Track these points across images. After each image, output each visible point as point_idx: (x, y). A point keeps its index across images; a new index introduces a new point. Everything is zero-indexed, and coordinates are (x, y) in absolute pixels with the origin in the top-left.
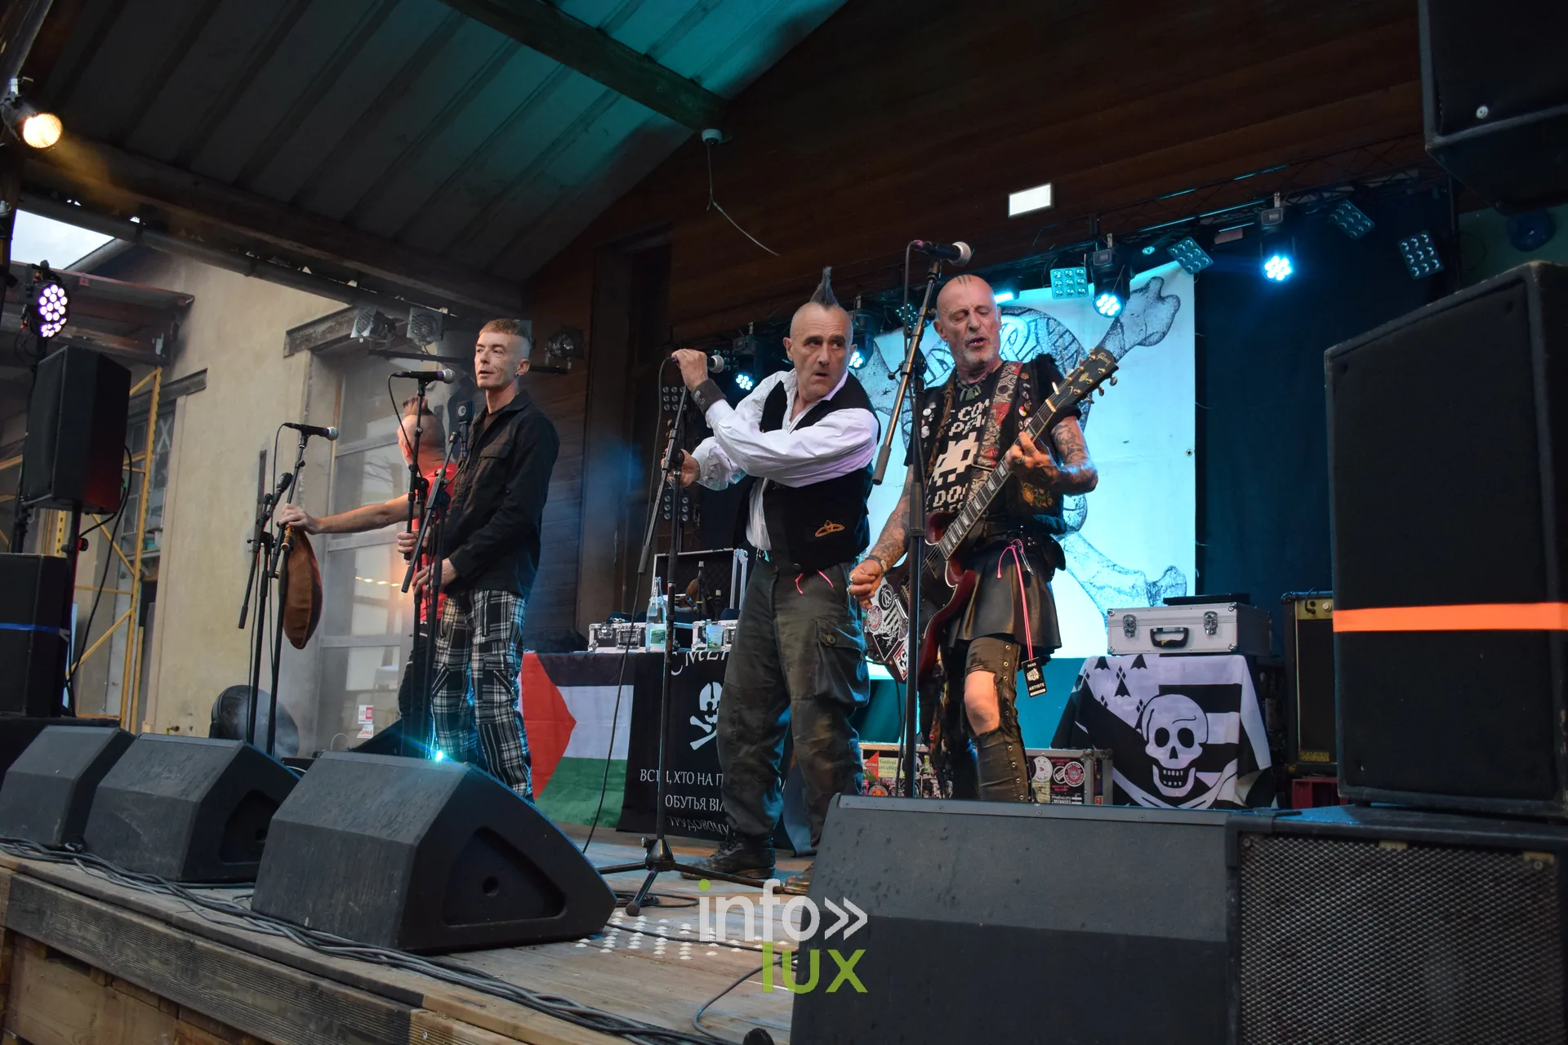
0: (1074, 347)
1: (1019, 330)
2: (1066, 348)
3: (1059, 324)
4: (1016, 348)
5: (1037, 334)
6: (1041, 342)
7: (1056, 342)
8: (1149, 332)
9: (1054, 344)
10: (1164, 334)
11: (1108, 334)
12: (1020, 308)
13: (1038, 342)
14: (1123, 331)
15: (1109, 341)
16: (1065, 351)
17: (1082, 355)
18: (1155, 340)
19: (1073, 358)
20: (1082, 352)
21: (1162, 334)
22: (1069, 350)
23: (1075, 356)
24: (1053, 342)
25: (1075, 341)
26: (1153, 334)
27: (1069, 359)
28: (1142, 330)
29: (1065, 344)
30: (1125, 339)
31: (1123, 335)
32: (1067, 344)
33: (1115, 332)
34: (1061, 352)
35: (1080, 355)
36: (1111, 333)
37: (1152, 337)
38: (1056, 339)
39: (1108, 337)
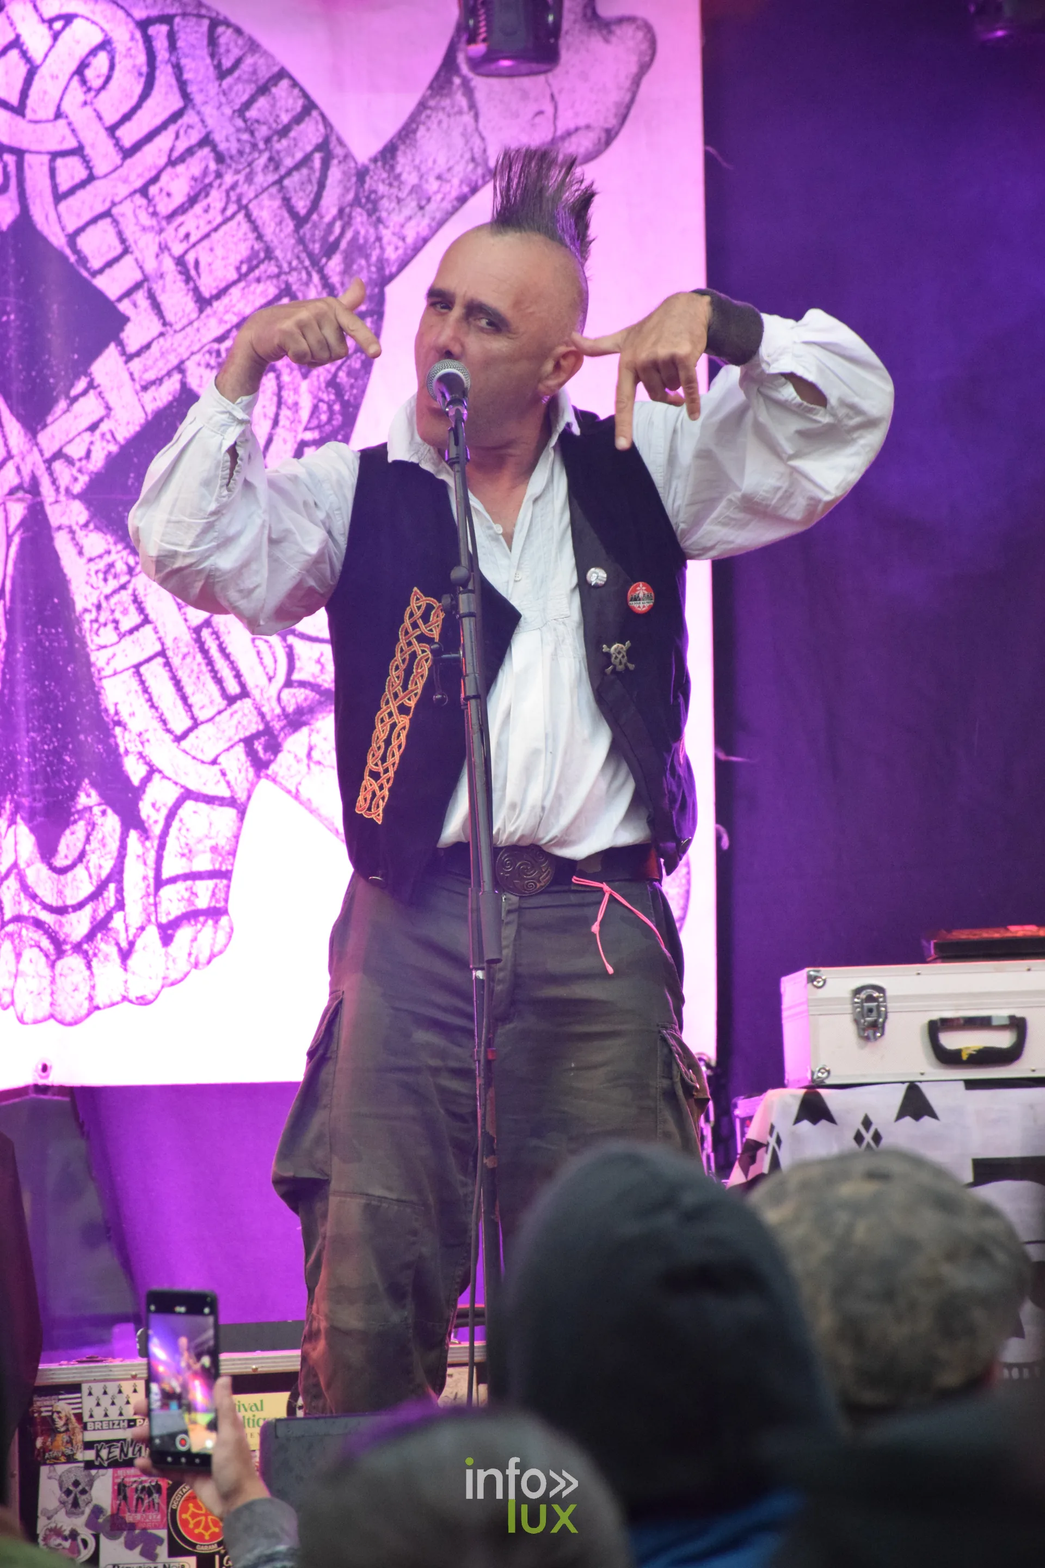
0: (311, 132)
1: (119, 46)
2: (284, 132)
3: (255, 46)
4: (110, 105)
5: (178, 68)
6: (198, 98)
7: (248, 105)
8: (563, 125)
9: (241, 111)
10: (610, 136)
11: (422, 105)
13: (186, 96)
14: (473, 106)
15: (428, 129)
16: (279, 141)
17: (340, 162)
18: (582, 150)
19: (311, 168)
20: (339, 151)
21: (603, 136)
22: (295, 139)
23: (317, 163)
24: (237, 107)
25: (315, 113)
26: (577, 129)
27: (297, 167)
28: (540, 113)
29: (278, 116)
30: (485, 134)
31: (476, 117)
32: (285, 118)
33: (446, 102)
34: (268, 140)
35: (335, 162)
36: (432, 103)
37: (574, 139)
38: (245, 97)
39: (423, 116)
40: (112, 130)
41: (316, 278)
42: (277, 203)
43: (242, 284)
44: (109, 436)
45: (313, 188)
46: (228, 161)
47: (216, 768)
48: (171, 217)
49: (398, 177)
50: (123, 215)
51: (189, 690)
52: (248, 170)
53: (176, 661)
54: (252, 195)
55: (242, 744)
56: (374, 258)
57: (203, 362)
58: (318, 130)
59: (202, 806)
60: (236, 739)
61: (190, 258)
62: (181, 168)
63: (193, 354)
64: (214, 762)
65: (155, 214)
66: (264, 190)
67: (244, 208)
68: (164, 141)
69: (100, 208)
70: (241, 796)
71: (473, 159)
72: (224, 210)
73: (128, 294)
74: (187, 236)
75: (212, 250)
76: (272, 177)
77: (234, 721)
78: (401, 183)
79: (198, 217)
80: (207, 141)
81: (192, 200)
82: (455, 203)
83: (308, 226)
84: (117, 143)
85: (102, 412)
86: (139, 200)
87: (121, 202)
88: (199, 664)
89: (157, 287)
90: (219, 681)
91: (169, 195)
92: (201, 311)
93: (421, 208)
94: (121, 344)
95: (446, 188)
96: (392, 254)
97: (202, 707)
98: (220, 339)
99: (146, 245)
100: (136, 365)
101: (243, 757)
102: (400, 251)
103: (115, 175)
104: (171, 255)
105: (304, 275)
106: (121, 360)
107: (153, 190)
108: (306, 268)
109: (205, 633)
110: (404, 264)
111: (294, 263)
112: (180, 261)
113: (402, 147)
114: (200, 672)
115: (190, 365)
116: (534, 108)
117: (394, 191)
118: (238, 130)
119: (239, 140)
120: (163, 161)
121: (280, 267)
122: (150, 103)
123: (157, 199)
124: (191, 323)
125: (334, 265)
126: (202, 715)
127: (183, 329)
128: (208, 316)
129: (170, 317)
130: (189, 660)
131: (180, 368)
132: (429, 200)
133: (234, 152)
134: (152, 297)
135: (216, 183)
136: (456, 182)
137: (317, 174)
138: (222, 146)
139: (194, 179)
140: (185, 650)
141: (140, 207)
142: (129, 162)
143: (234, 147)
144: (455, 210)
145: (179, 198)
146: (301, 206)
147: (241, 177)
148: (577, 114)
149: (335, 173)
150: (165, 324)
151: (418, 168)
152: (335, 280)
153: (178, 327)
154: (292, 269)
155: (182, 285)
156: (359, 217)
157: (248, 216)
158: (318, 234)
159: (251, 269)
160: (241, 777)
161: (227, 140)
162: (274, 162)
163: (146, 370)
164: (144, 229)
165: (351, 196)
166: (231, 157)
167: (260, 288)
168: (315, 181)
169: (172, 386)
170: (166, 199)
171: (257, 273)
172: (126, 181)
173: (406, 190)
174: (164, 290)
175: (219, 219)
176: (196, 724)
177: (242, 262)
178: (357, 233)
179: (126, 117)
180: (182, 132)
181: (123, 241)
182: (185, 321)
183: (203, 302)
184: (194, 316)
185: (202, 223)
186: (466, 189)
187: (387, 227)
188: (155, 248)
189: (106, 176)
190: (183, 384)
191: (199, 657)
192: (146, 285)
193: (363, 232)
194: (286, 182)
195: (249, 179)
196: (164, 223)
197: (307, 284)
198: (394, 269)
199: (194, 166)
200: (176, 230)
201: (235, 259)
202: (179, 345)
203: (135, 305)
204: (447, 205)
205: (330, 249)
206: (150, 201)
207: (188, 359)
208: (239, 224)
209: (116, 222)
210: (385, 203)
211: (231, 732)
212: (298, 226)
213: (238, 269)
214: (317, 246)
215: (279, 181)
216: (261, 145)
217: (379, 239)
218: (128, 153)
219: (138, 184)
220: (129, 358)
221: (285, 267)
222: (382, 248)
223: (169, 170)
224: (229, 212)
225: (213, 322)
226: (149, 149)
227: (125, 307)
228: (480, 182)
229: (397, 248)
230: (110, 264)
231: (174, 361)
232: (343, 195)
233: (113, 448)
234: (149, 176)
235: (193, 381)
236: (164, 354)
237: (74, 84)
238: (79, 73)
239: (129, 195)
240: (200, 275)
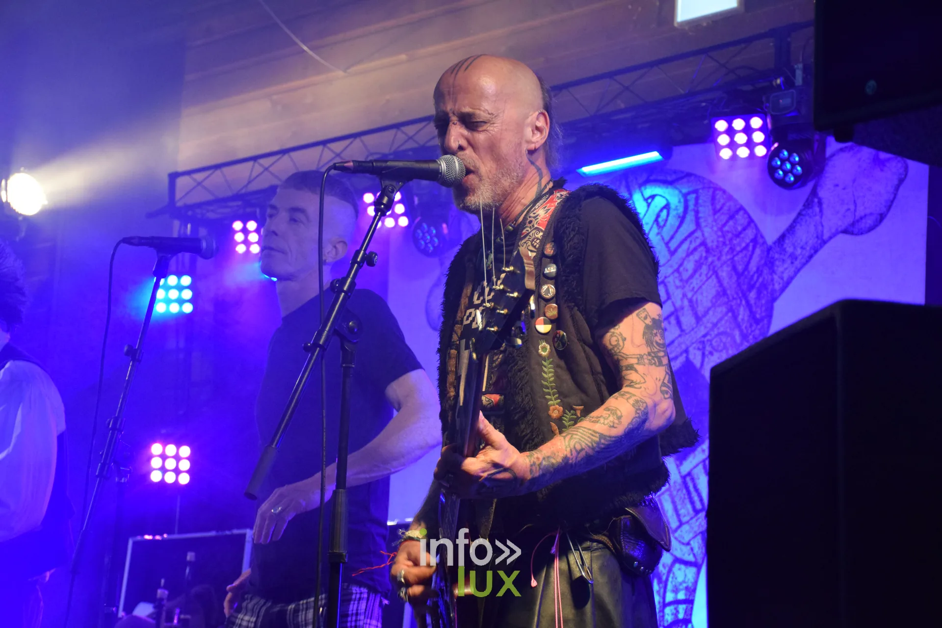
0: (750, 234)
1: (673, 206)
2: (738, 235)
3: (730, 198)
4: (667, 232)
5: (697, 212)
6: (703, 224)
7: (724, 225)
8: (859, 215)
9: (721, 229)
10: (882, 217)
11: (799, 214)
12: (675, 172)
13: (698, 224)
14: (821, 211)
15: (801, 225)
16: (736, 240)
17: (760, 246)
18: (868, 225)
19: (748, 251)
20: (761, 241)
21: (879, 217)
22: (743, 238)
23: (751, 248)
24: (719, 226)
25: (752, 225)
26: (865, 216)
27: (741, 251)
28: (849, 209)
29: (737, 228)
30: (824, 224)
31: (821, 217)
32: (740, 228)
33: (810, 211)
34: (731, 240)
35: (758, 246)
36: (804, 212)
37: (864, 221)
38: (724, 221)
39: (799, 219)
40: (667, 244)
41: (744, 302)
42: (729, 269)
43: (713, 309)
45: (746, 259)
46: (711, 251)
47: (689, 547)
48: (687, 281)
49: (784, 250)
50: (669, 282)
51: (679, 507)
52: (719, 255)
53: (675, 493)
54: (719, 265)
55: (701, 535)
56: (769, 290)
57: (697, 347)
58: (752, 232)
59: (683, 567)
60: (698, 532)
61: (694, 299)
62: (691, 257)
63: (693, 343)
64: (688, 544)
65: (681, 280)
66: (725, 263)
67: (716, 273)
68: (685, 246)
70: (700, 561)
71: (817, 237)
72: (707, 275)
74: (693, 288)
75: (702, 294)
76: (729, 257)
77: (698, 523)
78: (786, 252)
79: (697, 279)
80: (703, 244)
81: (695, 271)
82: (808, 259)
83: (742, 278)
86: (676, 275)
87: (669, 276)
88: (684, 495)
89: (680, 314)
90: (692, 503)
91: (687, 270)
92: (697, 323)
93: (792, 263)
95: (804, 252)
96: (777, 287)
97: (684, 516)
98: (704, 336)
99: (677, 295)
101: (700, 541)
102: (781, 285)
103: (667, 265)
104: (687, 299)
105: (739, 301)
107: (681, 269)
108: (740, 298)
109: (688, 479)
110: (783, 290)
111: (735, 296)
112: (690, 301)
113: (788, 235)
114: (684, 498)
115: (691, 349)
116: (846, 207)
117: (782, 256)
118: (719, 237)
119: (718, 241)
120: (684, 255)
121: (728, 298)
122: (681, 229)
123: (683, 273)
124: (693, 329)
125: (752, 295)
126: (684, 519)
127: (690, 331)
128: (701, 325)
129: (684, 327)
130: (680, 493)
131: (686, 351)
132: (796, 259)
133: (714, 247)
135: (705, 263)
136: (808, 248)
137: (750, 253)
138: (710, 244)
139: (696, 261)
140: (678, 487)
141: (676, 277)
143: (715, 243)
144: (807, 262)
145: (690, 272)
146: (740, 268)
147: (715, 258)
148: (865, 208)
149: (758, 251)
150: (682, 330)
151: (794, 245)
152: (752, 302)
153: (687, 332)
154: (734, 299)
155: (690, 312)
156: (766, 271)
157: (718, 277)
158: (746, 280)
159: (716, 302)
160: (699, 552)
161: (713, 242)
162: (732, 249)
163: (671, 353)
164: (677, 287)
165: (763, 262)
166: (713, 249)
167: (719, 310)
168: (748, 256)
169: (682, 359)
171: (719, 302)
172: (671, 266)
173: (788, 254)
174: (683, 315)
175: (705, 279)
176: (681, 524)
177: (713, 298)
178: (764, 278)
179: (672, 238)
180: (693, 241)
182: (691, 328)
183: (698, 319)
184: (695, 326)
185: (698, 282)
186: (812, 251)
187: (776, 274)
188: (680, 296)
189: (664, 265)
190: (687, 358)
191: (684, 491)
193: (766, 278)
194: (736, 258)
195: (719, 259)
196: (685, 284)
197: (739, 305)
198: (778, 294)
199: (696, 256)
200: (689, 286)
201: (710, 297)
202: (687, 340)
203: (669, 323)
204: (804, 261)
205: (751, 287)
206: (680, 274)
207: (690, 346)
208: (713, 280)
210: (777, 263)
211: (696, 529)
212: (738, 278)
213: (711, 301)
214: (745, 287)
215: (732, 259)
216: (728, 242)
217: (772, 280)
218: (672, 253)
219: (676, 267)
221: (731, 298)
222: (773, 285)
223: (687, 259)
224: (709, 275)
225: (702, 328)
226: (680, 250)
228: (819, 247)
229: (779, 284)
231: (684, 347)
232: (760, 261)
234: (679, 262)
235: (691, 357)
236: (680, 345)
237: (655, 226)
238: (656, 220)
239: (673, 273)
240: (698, 306)
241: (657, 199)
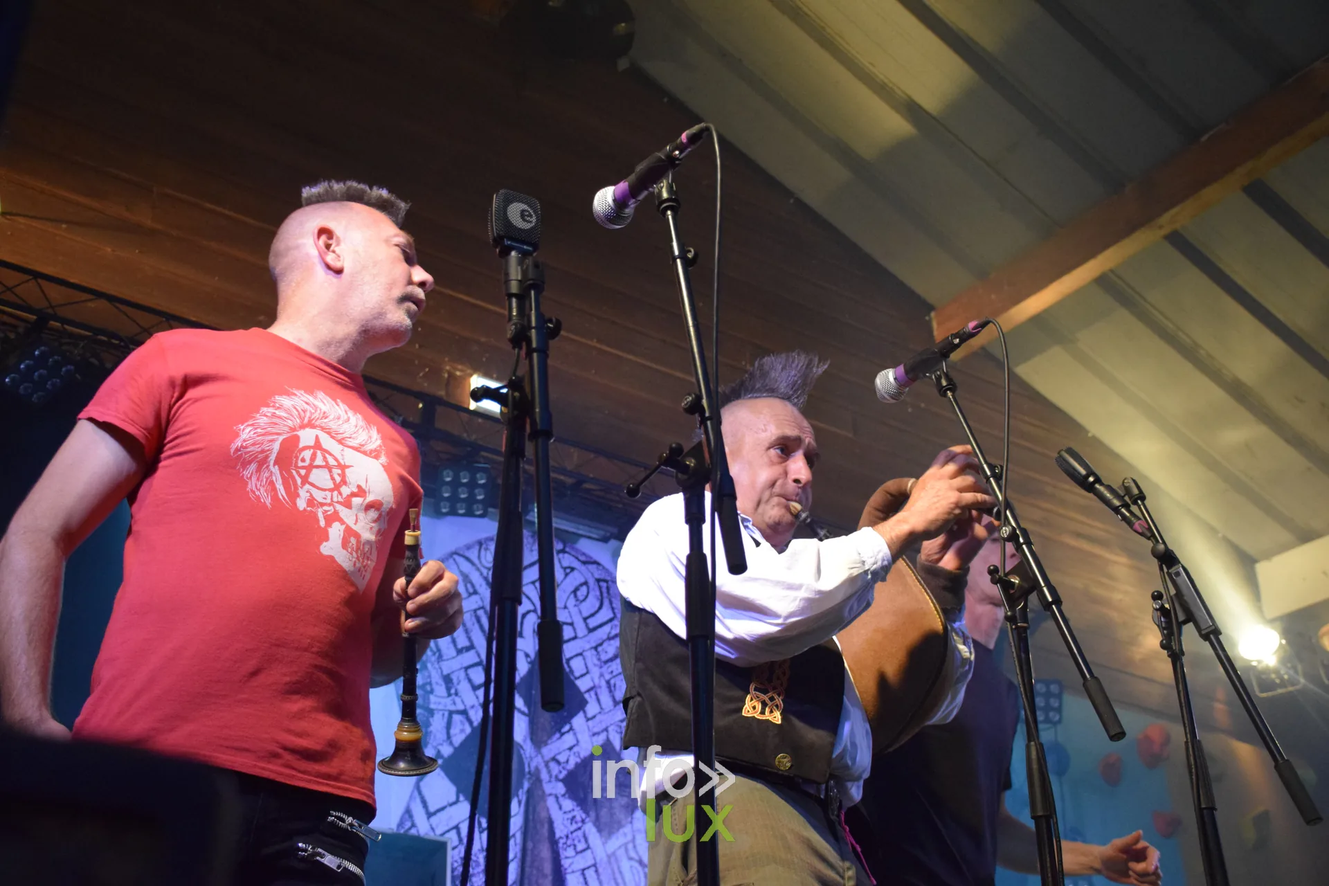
40: (585, 619)
44: (577, 754)
48: (606, 662)
50: (587, 657)
61: (612, 682)
62: (611, 643)
63: (611, 725)
65: (599, 659)
68: (606, 629)
69: (579, 651)
73: (588, 691)
74: (612, 672)
81: (613, 659)
84: (587, 625)
85: (575, 742)
86: (593, 652)
87: (587, 651)
89: (599, 691)
91: (606, 652)
92: (615, 706)
94: (585, 712)
99: (595, 672)
100: (590, 723)
103: (585, 639)
104: (605, 679)
106: (584, 720)
107: (600, 649)
112: (608, 682)
120: (605, 637)
122: (602, 611)
123: (601, 653)
127: (608, 713)
129: (604, 706)
131: (606, 730)
134: (596, 694)
141: (594, 655)
142: (591, 634)
145: (610, 655)
150: (601, 708)
153: (606, 711)
155: (608, 693)
163: (594, 727)
164: (595, 665)
169: (602, 738)
170: (604, 654)
172: (589, 642)
179: (592, 615)
181: (587, 668)
182: (608, 710)
184: (612, 708)
188: (599, 675)
189: (581, 638)
190: (608, 739)
192: (594, 690)
196: (603, 664)
200: (608, 667)
203: (591, 697)
206: (598, 653)
209: (584, 659)
218: (591, 630)
219: (594, 645)
220: (588, 720)
223: (607, 641)
226: (600, 630)
227: (586, 696)
230: (582, 676)
231: (604, 726)
233: (579, 760)
234: (600, 641)
235: (611, 738)
236: (601, 722)
237: (572, 596)
238: (575, 592)
239: (592, 648)
240: (615, 689)
241: (575, 573)
